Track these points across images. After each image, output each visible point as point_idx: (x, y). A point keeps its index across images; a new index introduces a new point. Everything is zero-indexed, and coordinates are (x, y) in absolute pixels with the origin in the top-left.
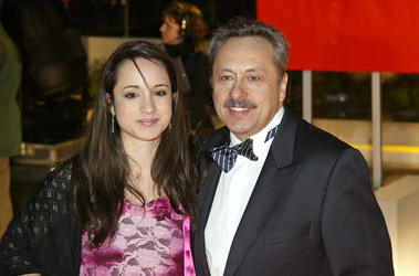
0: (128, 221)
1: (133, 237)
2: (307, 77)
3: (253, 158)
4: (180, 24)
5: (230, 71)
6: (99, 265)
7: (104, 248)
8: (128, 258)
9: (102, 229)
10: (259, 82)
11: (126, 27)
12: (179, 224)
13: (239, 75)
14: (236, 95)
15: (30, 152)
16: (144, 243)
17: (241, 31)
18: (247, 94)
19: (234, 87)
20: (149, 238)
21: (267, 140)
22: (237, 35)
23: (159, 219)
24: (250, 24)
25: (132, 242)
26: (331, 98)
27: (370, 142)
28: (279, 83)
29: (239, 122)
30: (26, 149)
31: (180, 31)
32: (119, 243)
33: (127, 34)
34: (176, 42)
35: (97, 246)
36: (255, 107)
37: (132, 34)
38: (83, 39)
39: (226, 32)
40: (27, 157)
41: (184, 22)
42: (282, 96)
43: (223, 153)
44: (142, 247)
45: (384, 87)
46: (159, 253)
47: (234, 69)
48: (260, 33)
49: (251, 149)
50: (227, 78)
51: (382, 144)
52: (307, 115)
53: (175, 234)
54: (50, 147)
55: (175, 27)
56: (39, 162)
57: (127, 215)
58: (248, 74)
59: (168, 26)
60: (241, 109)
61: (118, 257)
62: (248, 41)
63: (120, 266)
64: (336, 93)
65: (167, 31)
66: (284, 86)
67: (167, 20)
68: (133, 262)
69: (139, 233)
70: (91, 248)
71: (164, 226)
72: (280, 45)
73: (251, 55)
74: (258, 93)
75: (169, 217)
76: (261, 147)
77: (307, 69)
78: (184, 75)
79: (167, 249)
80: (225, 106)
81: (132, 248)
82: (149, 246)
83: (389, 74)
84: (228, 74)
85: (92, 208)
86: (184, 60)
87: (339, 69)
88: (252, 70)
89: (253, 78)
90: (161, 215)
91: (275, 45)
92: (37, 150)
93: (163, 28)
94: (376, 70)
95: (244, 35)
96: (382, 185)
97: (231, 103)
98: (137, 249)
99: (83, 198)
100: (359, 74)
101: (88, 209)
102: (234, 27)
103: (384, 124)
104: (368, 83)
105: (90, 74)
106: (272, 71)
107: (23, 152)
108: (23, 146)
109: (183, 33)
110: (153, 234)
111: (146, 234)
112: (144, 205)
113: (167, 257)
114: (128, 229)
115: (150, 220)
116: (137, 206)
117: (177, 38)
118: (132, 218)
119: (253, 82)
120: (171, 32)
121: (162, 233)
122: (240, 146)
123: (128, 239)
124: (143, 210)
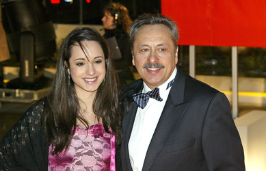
0: (77, 138)
1: (80, 148)
2: (192, 49)
4: (114, 16)
6: (58, 165)
8: (76, 161)
11: (81, 18)
12: (108, 140)
14: (152, 61)
15: (22, 95)
16: (86, 151)
17: (151, 21)
18: (158, 60)
19: (150, 55)
20: (89, 148)
21: (167, 88)
23: (96, 137)
25: (79, 151)
26: (207, 63)
27: (231, 90)
28: (175, 52)
30: (19, 93)
31: (114, 20)
32: (71, 152)
33: (81, 22)
34: (112, 28)
36: (163, 67)
37: (85, 22)
38: (54, 25)
40: (19, 98)
41: (116, 15)
42: (177, 60)
43: (140, 97)
44: (85, 154)
45: (240, 56)
46: (95, 158)
47: (150, 45)
49: (158, 94)
51: (238, 91)
52: (192, 73)
53: (106, 146)
54: (34, 91)
55: (111, 18)
56: (27, 101)
57: (76, 134)
58: (158, 47)
59: (107, 18)
60: (155, 69)
61: (70, 160)
63: (71, 166)
64: (210, 59)
65: (106, 21)
67: (106, 14)
68: (79, 163)
69: (83, 145)
71: (99, 141)
74: (165, 59)
75: (102, 136)
76: (164, 92)
77: (192, 44)
78: (117, 48)
79: (100, 155)
80: (144, 68)
81: (79, 154)
82: (90, 153)
83: (243, 48)
87: (212, 45)
88: (161, 45)
89: (162, 50)
90: (97, 134)
92: (26, 94)
93: (104, 19)
94: (234, 45)
96: (238, 116)
98: (82, 155)
99: (50, 123)
100: (224, 48)
101: (53, 131)
103: (240, 79)
104: (229, 53)
105: (58, 47)
107: (17, 95)
108: (17, 91)
109: (116, 22)
110: (92, 146)
111: (88, 146)
112: (87, 129)
113: (100, 160)
114: (76, 143)
115: (91, 138)
116: (83, 129)
117: (112, 25)
118: (79, 136)
119: (162, 53)
120: (109, 21)
121: (97, 146)
122: (151, 92)
123: (76, 149)
124: (86, 132)
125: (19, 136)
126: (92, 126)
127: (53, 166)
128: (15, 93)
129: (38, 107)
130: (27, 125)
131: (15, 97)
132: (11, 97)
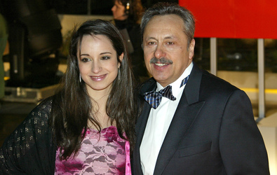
0: (88, 142)
1: (91, 153)
2: (213, 42)
3: (173, 98)
4: (126, 6)
5: (154, 38)
6: (66, 172)
7: (70, 160)
8: (87, 167)
9: (70, 147)
10: (174, 46)
11: (89, 8)
13: (160, 41)
14: (158, 55)
15: (24, 94)
16: (98, 157)
17: (161, 11)
18: (166, 54)
19: (157, 49)
20: (101, 154)
21: (181, 86)
22: (158, 14)
23: (109, 141)
24: (167, 7)
25: (90, 156)
26: (230, 57)
27: (257, 87)
28: (188, 46)
29: (161, 74)
30: (21, 92)
31: (126, 10)
32: (81, 157)
33: (89, 13)
34: (123, 18)
35: (65, 158)
36: (171, 63)
37: (94, 13)
38: (60, 16)
39: (151, 12)
40: (21, 97)
41: (128, 4)
42: (191, 55)
43: (152, 96)
44: (97, 160)
45: (266, 49)
46: (108, 164)
47: (156, 37)
48: (174, 12)
49: (171, 93)
50: (152, 43)
51: (265, 88)
52: (213, 70)
53: (119, 152)
54: (37, 90)
55: (122, 8)
56: (29, 101)
57: (87, 138)
58: (166, 40)
59: (117, 7)
60: (162, 65)
61: (80, 166)
62: (166, 17)
63: (80, 172)
64: (233, 53)
65: (117, 11)
66: (192, 48)
67: (116, 3)
68: (90, 170)
69: (95, 150)
70: (61, 159)
71: (112, 146)
72: (188, 20)
73: (169, 27)
74: (173, 53)
75: (116, 140)
76: (178, 91)
77: (213, 37)
78: (129, 41)
79: (113, 161)
80: (152, 63)
81: (90, 160)
82: (102, 159)
83: (270, 40)
84: (153, 40)
85: (65, 132)
86: (128, 31)
87: (235, 37)
88: (169, 38)
89: (170, 43)
90: (110, 138)
91: (185, 20)
92: (28, 93)
93: (114, 9)
94: (261, 38)
95: (164, 14)
96: (265, 116)
97: (155, 60)
98: (93, 161)
100: (249, 40)
102: (156, 8)
103: (267, 75)
104: (255, 46)
105: (64, 40)
106: (183, 38)
107: (18, 94)
108: (18, 89)
109: (127, 12)
110: (104, 151)
111: (100, 151)
112: (99, 132)
113: (113, 167)
114: (87, 148)
115: (103, 142)
116: (94, 132)
117: (123, 16)
118: (90, 140)
119: (170, 46)
120: (119, 11)
121: (110, 151)
122: (163, 90)
123: (87, 154)
124: (98, 135)
125: (23, 138)
126: (105, 129)
127: (60, 172)
128: (16, 92)
129: (44, 107)
130: (33, 126)
131: (15, 96)
132: (11, 96)
